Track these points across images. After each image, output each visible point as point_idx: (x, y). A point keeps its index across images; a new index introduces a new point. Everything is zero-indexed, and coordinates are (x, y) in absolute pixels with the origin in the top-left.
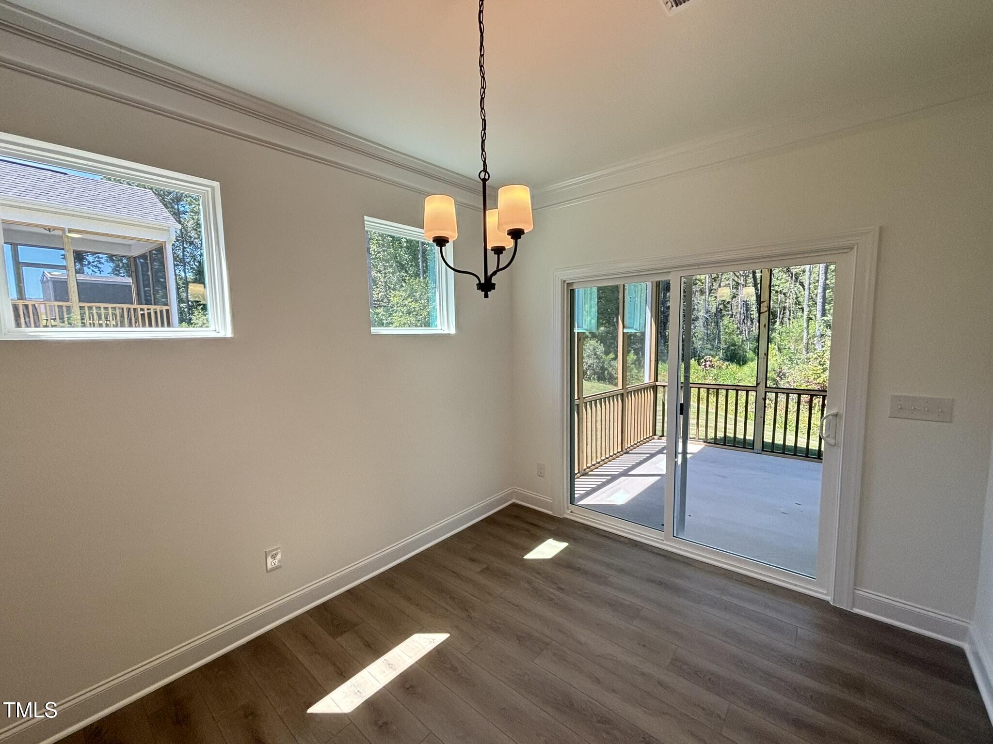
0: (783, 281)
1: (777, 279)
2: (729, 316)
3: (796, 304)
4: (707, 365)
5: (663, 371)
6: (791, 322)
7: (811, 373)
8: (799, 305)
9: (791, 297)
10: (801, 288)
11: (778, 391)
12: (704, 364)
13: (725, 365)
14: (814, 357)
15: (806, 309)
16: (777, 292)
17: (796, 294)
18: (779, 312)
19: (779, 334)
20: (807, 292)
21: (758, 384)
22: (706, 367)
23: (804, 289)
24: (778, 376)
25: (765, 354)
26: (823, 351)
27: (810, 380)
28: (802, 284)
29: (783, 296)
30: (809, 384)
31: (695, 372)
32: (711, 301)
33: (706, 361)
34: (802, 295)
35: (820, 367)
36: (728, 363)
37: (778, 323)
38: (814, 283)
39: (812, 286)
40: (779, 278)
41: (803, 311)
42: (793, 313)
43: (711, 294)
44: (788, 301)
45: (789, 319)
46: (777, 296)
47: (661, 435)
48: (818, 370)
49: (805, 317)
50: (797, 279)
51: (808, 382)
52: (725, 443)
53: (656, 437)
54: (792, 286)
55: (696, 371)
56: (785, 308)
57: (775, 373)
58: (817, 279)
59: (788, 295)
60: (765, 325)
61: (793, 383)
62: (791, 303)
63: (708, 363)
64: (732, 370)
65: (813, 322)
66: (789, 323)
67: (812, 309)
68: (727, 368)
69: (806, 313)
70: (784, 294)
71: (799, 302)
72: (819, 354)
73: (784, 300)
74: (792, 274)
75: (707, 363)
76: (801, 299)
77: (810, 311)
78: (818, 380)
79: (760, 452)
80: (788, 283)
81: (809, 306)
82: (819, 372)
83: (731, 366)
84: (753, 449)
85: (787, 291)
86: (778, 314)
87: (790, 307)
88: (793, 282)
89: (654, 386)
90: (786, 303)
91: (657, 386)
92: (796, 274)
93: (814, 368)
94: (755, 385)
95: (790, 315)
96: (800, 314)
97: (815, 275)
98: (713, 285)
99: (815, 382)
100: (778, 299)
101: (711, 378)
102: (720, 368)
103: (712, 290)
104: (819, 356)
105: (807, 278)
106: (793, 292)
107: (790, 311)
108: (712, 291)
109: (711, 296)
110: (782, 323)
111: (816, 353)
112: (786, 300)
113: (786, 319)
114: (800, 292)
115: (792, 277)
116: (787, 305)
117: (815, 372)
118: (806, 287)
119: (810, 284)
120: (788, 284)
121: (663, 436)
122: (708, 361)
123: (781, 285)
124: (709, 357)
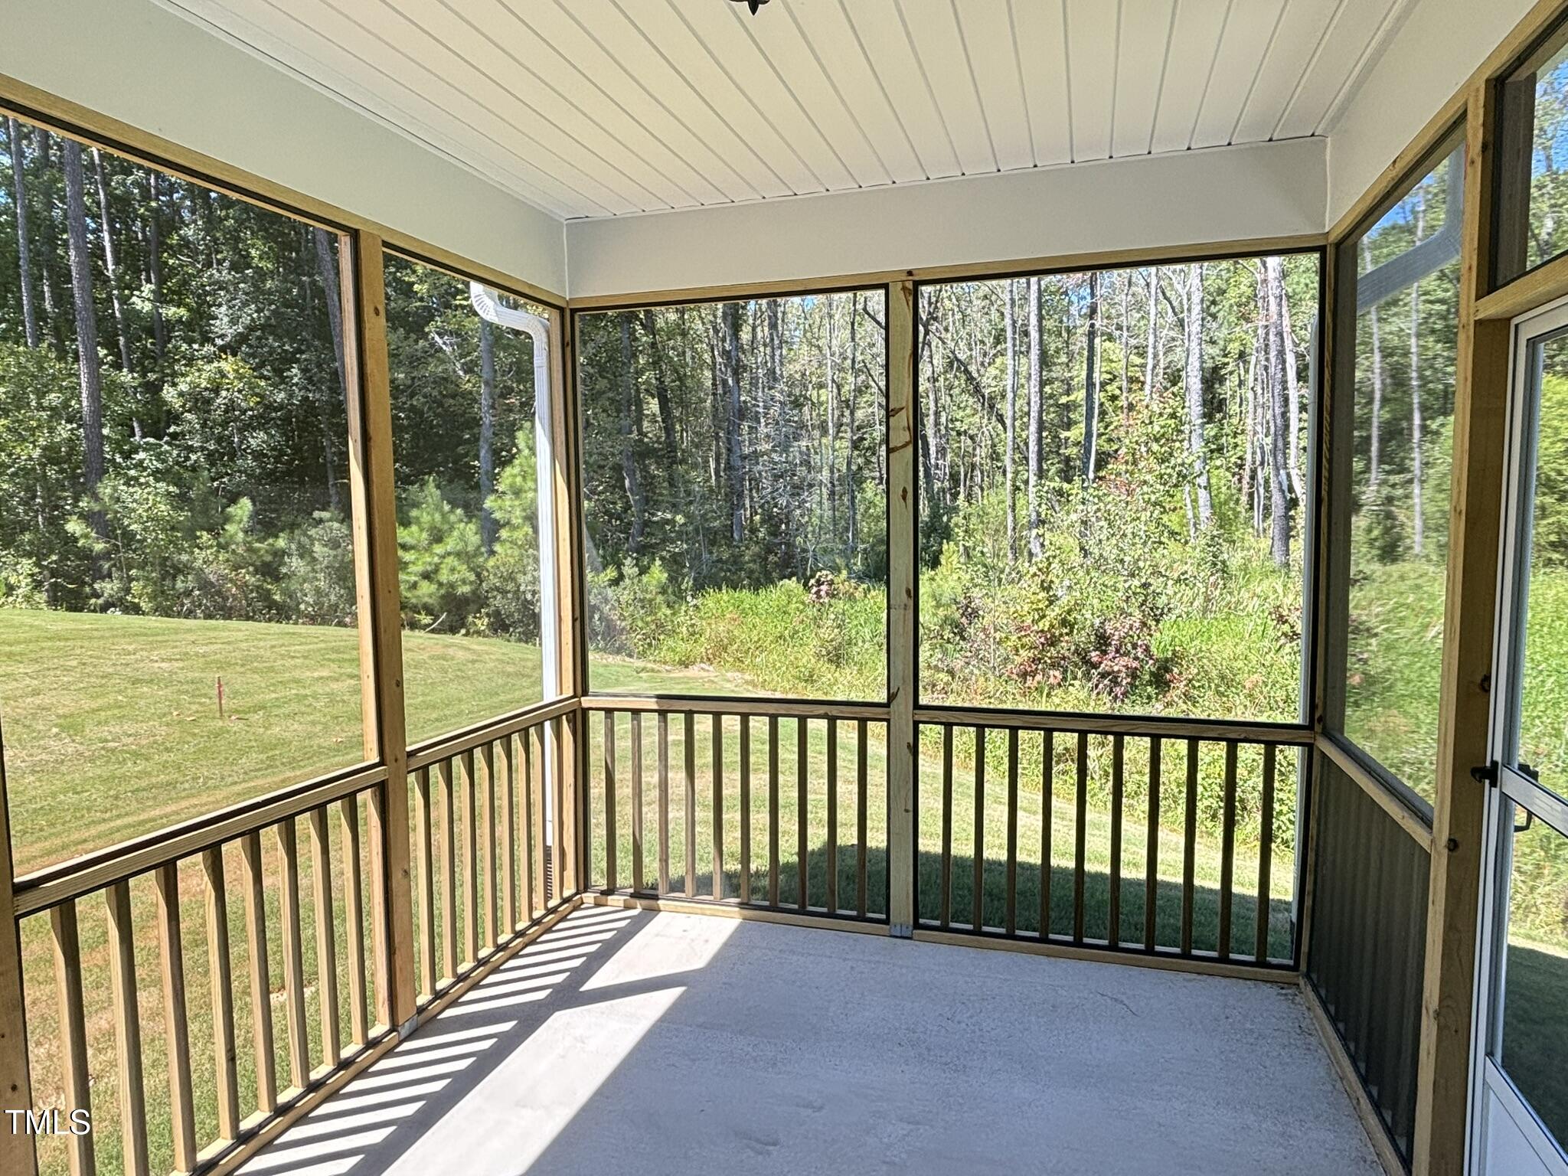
0: (968, 411)
1: (959, 408)
2: (877, 481)
3: (993, 459)
4: (822, 593)
5: (731, 608)
6: (985, 493)
7: (1026, 608)
8: (997, 460)
9: (983, 444)
10: (1000, 426)
11: (952, 720)
12: (815, 589)
13: (860, 589)
14: (1031, 573)
15: (1010, 469)
16: (959, 434)
17: (992, 439)
18: (962, 474)
19: (965, 518)
20: (1010, 434)
21: (891, 697)
22: (819, 597)
23: (1005, 429)
24: (963, 615)
25: (908, 592)
26: (1048, 559)
27: (1026, 624)
28: (1001, 419)
29: (969, 441)
30: (1023, 633)
31: (798, 608)
32: (840, 448)
33: (819, 583)
34: (1001, 441)
35: (1043, 595)
36: (865, 586)
37: (962, 497)
38: (1021, 418)
39: (1017, 423)
40: (962, 405)
41: (1004, 473)
42: (988, 477)
43: (840, 435)
44: (978, 452)
45: (982, 489)
46: (960, 442)
47: (605, 888)
48: (1039, 601)
49: (1009, 483)
50: (992, 407)
51: (1020, 629)
52: (803, 906)
53: (589, 898)
54: (985, 421)
55: (802, 607)
56: (973, 466)
57: (958, 609)
58: (1026, 409)
59: (978, 440)
60: (905, 491)
61: (992, 631)
62: (983, 455)
63: (824, 588)
64: (875, 603)
65: (1021, 495)
66: (983, 497)
67: (1020, 468)
68: (865, 596)
69: (1009, 476)
70: (972, 438)
71: (998, 454)
72: (1040, 566)
73: (970, 450)
74: (983, 397)
75: (822, 587)
76: (1000, 449)
77: (1016, 473)
78: (1041, 624)
79: (908, 934)
80: (978, 416)
81: (1014, 461)
82: (1041, 606)
83: (873, 593)
84: (887, 922)
85: (976, 432)
86: (962, 477)
87: (982, 465)
88: (985, 412)
89: (574, 711)
90: (974, 456)
91: (585, 711)
92: (991, 398)
93: (1033, 598)
94: (885, 701)
95: (982, 480)
96: (999, 478)
97: (1021, 401)
98: (843, 415)
99: (1036, 627)
100: (960, 448)
101: (830, 623)
102: (851, 597)
103: (842, 425)
104: (1040, 570)
105: (1009, 407)
106: (987, 433)
107: (982, 473)
108: (843, 428)
109: (842, 438)
110: (969, 497)
111: (1036, 563)
112: (974, 449)
113: (976, 489)
114: (998, 435)
115: (983, 404)
116: (977, 459)
117: (1034, 606)
118: (1008, 422)
119: (1014, 419)
120: (976, 419)
121: (610, 891)
122: (823, 584)
123: (967, 421)
124: (824, 572)
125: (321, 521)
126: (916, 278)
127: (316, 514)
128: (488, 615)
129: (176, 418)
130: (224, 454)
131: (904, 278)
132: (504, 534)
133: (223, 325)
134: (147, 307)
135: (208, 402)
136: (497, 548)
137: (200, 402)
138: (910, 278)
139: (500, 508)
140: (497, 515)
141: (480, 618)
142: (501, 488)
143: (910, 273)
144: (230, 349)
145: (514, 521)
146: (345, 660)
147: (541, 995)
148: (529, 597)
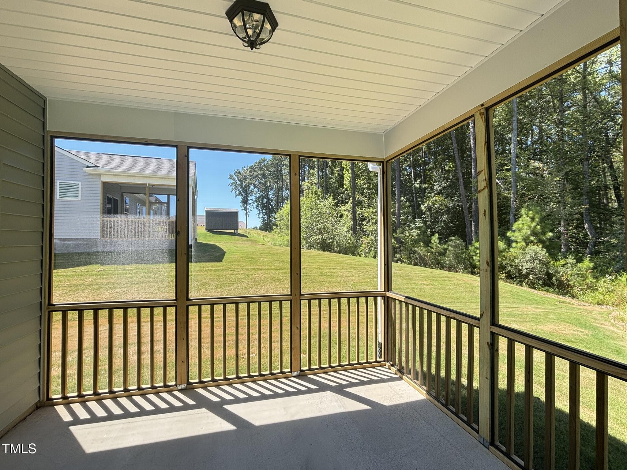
21: (481, 315)
25: (487, 263)
52: (447, 404)
53: (387, 365)
60: (485, 211)
79: (487, 446)
84: (478, 432)
125: (452, 240)
126: (486, 106)
127: (451, 238)
128: (506, 273)
129: (424, 214)
130: (435, 221)
131: (480, 109)
132: (514, 245)
133: (437, 187)
134: (418, 186)
135: (431, 208)
136: (511, 250)
137: (429, 208)
138: (483, 107)
139: (513, 236)
140: (512, 238)
141: (502, 274)
142: (514, 228)
143: (483, 105)
144: (438, 194)
145: (518, 240)
146: (434, 280)
147: (333, 384)
148: (520, 268)
